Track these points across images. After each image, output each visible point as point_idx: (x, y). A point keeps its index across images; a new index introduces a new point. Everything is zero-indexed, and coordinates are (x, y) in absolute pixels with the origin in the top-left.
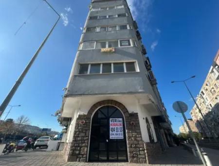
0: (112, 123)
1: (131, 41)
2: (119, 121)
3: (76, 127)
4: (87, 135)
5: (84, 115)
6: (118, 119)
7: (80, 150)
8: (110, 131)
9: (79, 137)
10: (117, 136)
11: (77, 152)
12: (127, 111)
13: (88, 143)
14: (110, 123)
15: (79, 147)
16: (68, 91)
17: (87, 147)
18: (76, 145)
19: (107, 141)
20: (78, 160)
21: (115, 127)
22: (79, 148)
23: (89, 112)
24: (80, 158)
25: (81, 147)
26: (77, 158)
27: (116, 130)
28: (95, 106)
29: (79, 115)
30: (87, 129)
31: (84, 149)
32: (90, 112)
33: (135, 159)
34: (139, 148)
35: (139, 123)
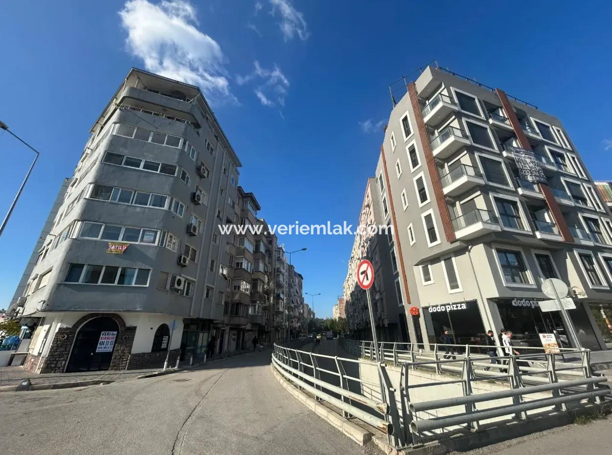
0: (104, 336)
1: (159, 233)
2: (113, 335)
3: (53, 342)
4: (68, 349)
5: (67, 329)
6: (111, 332)
7: (56, 364)
8: (99, 345)
9: (56, 351)
10: (105, 349)
11: (53, 365)
12: (124, 324)
13: (67, 358)
14: (101, 336)
15: (55, 360)
16: (48, 305)
17: (66, 361)
18: (51, 359)
19: (92, 354)
20: (53, 371)
21: (106, 341)
22: (55, 362)
23: (74, 326)
24: (56, 370)
25: (58, 361)
26: (52, 370)
27: (106, 342)
28: (84, 318)
29: (60, 329)
30: (68, 343)
31: (62, 362)
32: (76, 326)
33: (115, 367)
34: (123, 359)
35: (133, 338)
